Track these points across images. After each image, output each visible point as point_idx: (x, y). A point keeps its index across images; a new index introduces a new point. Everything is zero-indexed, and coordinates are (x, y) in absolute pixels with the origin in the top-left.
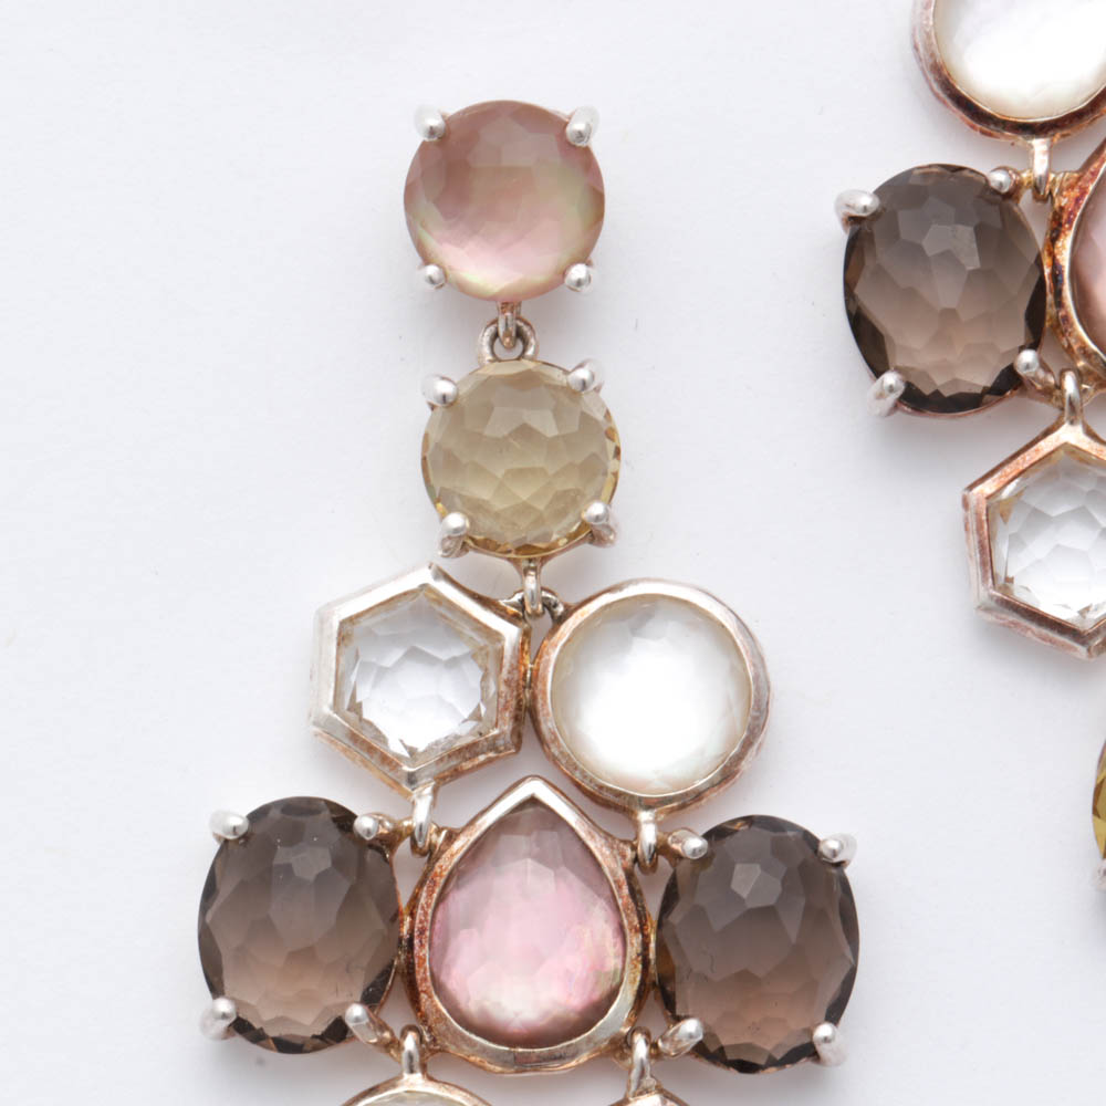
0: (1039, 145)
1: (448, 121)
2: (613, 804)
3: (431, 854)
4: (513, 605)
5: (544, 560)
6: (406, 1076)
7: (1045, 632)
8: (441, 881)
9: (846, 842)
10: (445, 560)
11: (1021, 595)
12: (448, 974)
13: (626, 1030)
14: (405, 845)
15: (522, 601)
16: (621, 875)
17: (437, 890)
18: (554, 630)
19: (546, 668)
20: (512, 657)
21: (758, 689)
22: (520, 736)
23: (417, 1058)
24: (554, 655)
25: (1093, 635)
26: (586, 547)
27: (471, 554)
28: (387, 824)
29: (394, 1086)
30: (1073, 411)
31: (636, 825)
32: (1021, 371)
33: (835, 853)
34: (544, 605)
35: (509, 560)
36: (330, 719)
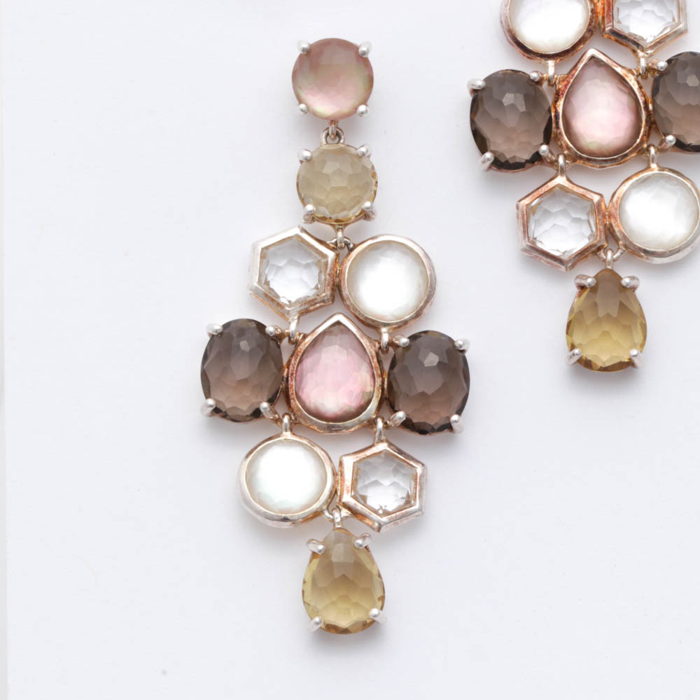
0: (551, 63)
1: (311, 46)
2: (370, 325)
3: (296, 344)
4: (333, 244)
5: (346, 225)
6: (284, 433)
7: (549, 260)
8: (300, 354)
9: (465, 342)
10: (305, 225)
11: (539, 245)
12: (303, 392)
13: (374, 417)
14: (286, 340)
15: (336, 242)
16: (373, 353)
17: (299, 358)
18: (349, 254)
19: (345, 269)
20: (332, 264)
21: (431, 280)
22: (334, 297)
23: (288, 426)
24: (348, 264)
25: (567, 262)
26: (362, 222)
27: (316, 223)
28: (279, 330)
29: (279, 437)
30: (562, 171)
31: (380, 334)
32: (542, 154)
33: (461, 346)
34: (345, 244)
35: (331, 225)
36: (257, 288)
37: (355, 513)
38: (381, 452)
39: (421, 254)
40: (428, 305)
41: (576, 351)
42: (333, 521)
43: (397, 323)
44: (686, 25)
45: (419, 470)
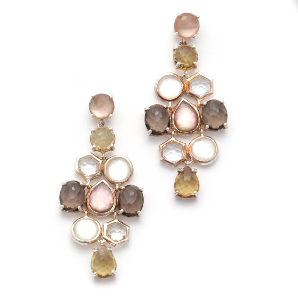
0: (170, 103)
1: (95, 96)
2: (113, 183)
3: (89, 189)
4: (101, 158)
5: (105, 152)
6: (85, 216)
7: (169, 164)
9: (142, 188)
10: (93, 152)
11: (166, 159)
12: (91, 203)
13: (114, 211)
14: (86, 187)
16: (114, 192)
17: (90, 193)
18: (106, 161)
19: (105, 166)
20: (101, 164)
21: (132, 169)
22: (101, 174)
23: (87, 214)
24: (106, 164)
25: (175, 164)
26: (111, 151)
27: (96, 151)
28: (84, 184)
30: (173, 136)
31: (116, 186)
32: (167, 130)
33: (141, 189)
34: (105, 158)
35: (101, 152)
36: (77, 171)
37: (107, 241)
38: (116, 222)
39: (129, 161)
40: (131, 177)
41: (177, 191)
42: (100, 243)
43: (121, 183)
44: (213, 91)
45: (128, 228)
